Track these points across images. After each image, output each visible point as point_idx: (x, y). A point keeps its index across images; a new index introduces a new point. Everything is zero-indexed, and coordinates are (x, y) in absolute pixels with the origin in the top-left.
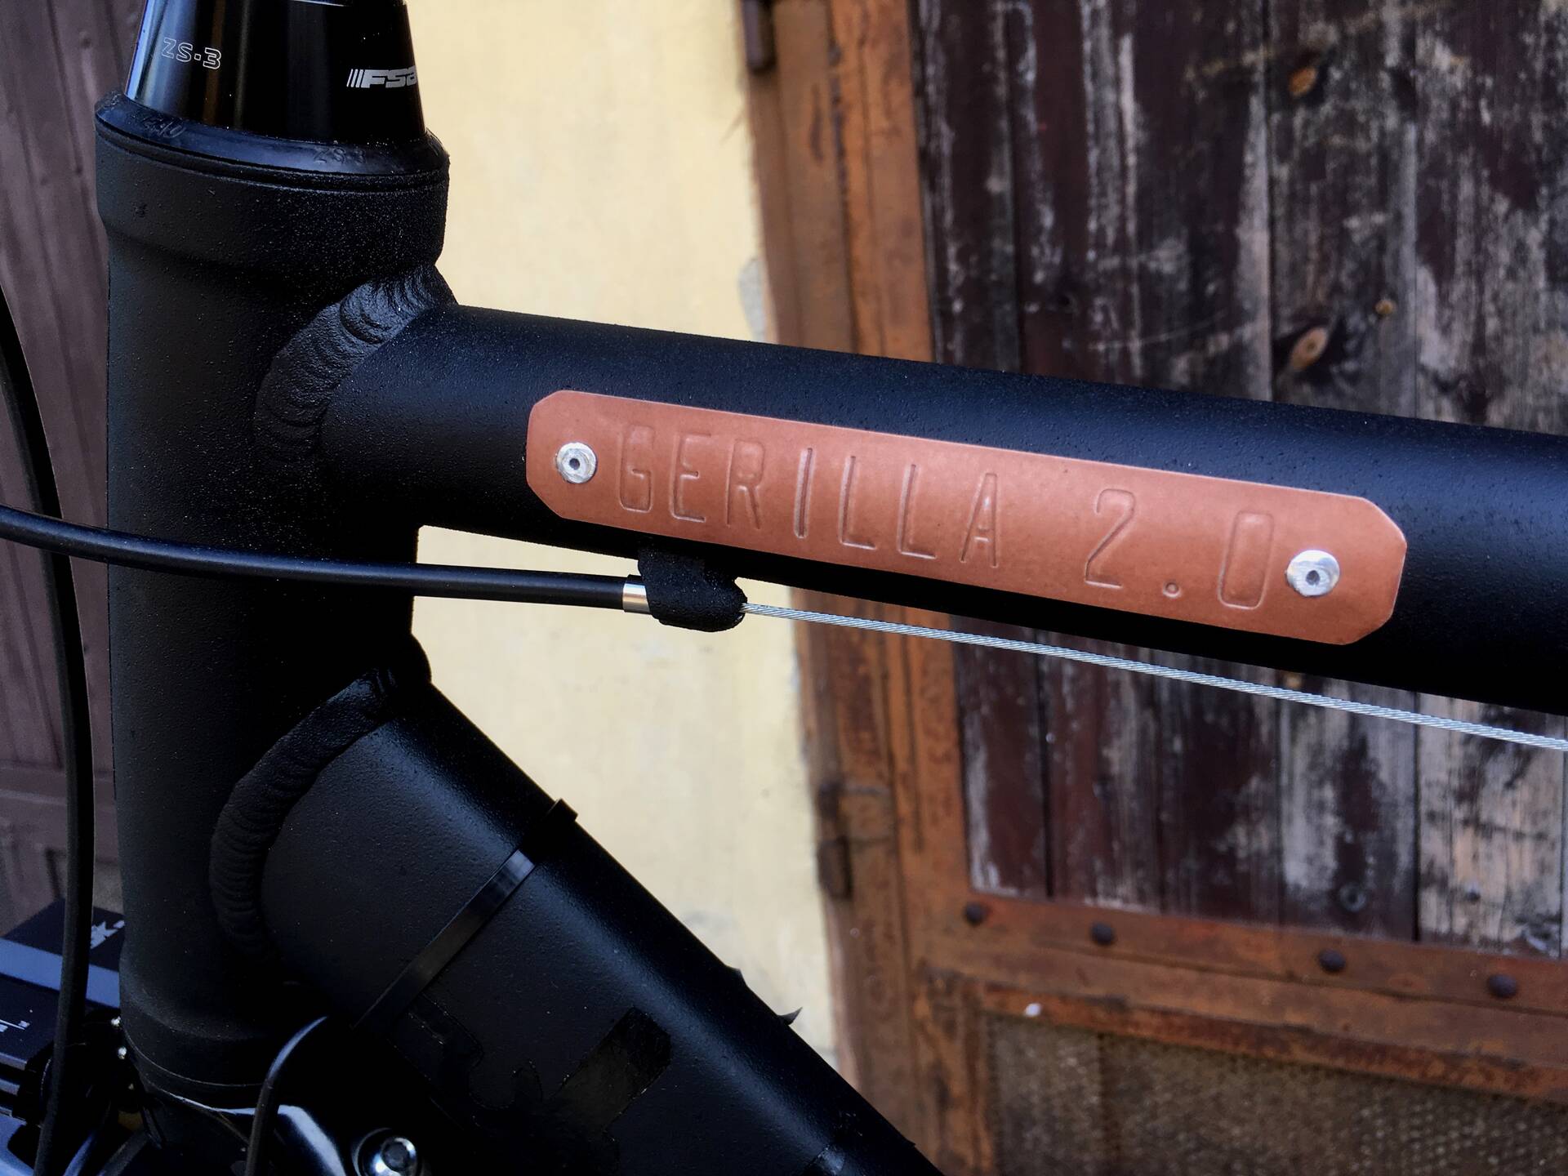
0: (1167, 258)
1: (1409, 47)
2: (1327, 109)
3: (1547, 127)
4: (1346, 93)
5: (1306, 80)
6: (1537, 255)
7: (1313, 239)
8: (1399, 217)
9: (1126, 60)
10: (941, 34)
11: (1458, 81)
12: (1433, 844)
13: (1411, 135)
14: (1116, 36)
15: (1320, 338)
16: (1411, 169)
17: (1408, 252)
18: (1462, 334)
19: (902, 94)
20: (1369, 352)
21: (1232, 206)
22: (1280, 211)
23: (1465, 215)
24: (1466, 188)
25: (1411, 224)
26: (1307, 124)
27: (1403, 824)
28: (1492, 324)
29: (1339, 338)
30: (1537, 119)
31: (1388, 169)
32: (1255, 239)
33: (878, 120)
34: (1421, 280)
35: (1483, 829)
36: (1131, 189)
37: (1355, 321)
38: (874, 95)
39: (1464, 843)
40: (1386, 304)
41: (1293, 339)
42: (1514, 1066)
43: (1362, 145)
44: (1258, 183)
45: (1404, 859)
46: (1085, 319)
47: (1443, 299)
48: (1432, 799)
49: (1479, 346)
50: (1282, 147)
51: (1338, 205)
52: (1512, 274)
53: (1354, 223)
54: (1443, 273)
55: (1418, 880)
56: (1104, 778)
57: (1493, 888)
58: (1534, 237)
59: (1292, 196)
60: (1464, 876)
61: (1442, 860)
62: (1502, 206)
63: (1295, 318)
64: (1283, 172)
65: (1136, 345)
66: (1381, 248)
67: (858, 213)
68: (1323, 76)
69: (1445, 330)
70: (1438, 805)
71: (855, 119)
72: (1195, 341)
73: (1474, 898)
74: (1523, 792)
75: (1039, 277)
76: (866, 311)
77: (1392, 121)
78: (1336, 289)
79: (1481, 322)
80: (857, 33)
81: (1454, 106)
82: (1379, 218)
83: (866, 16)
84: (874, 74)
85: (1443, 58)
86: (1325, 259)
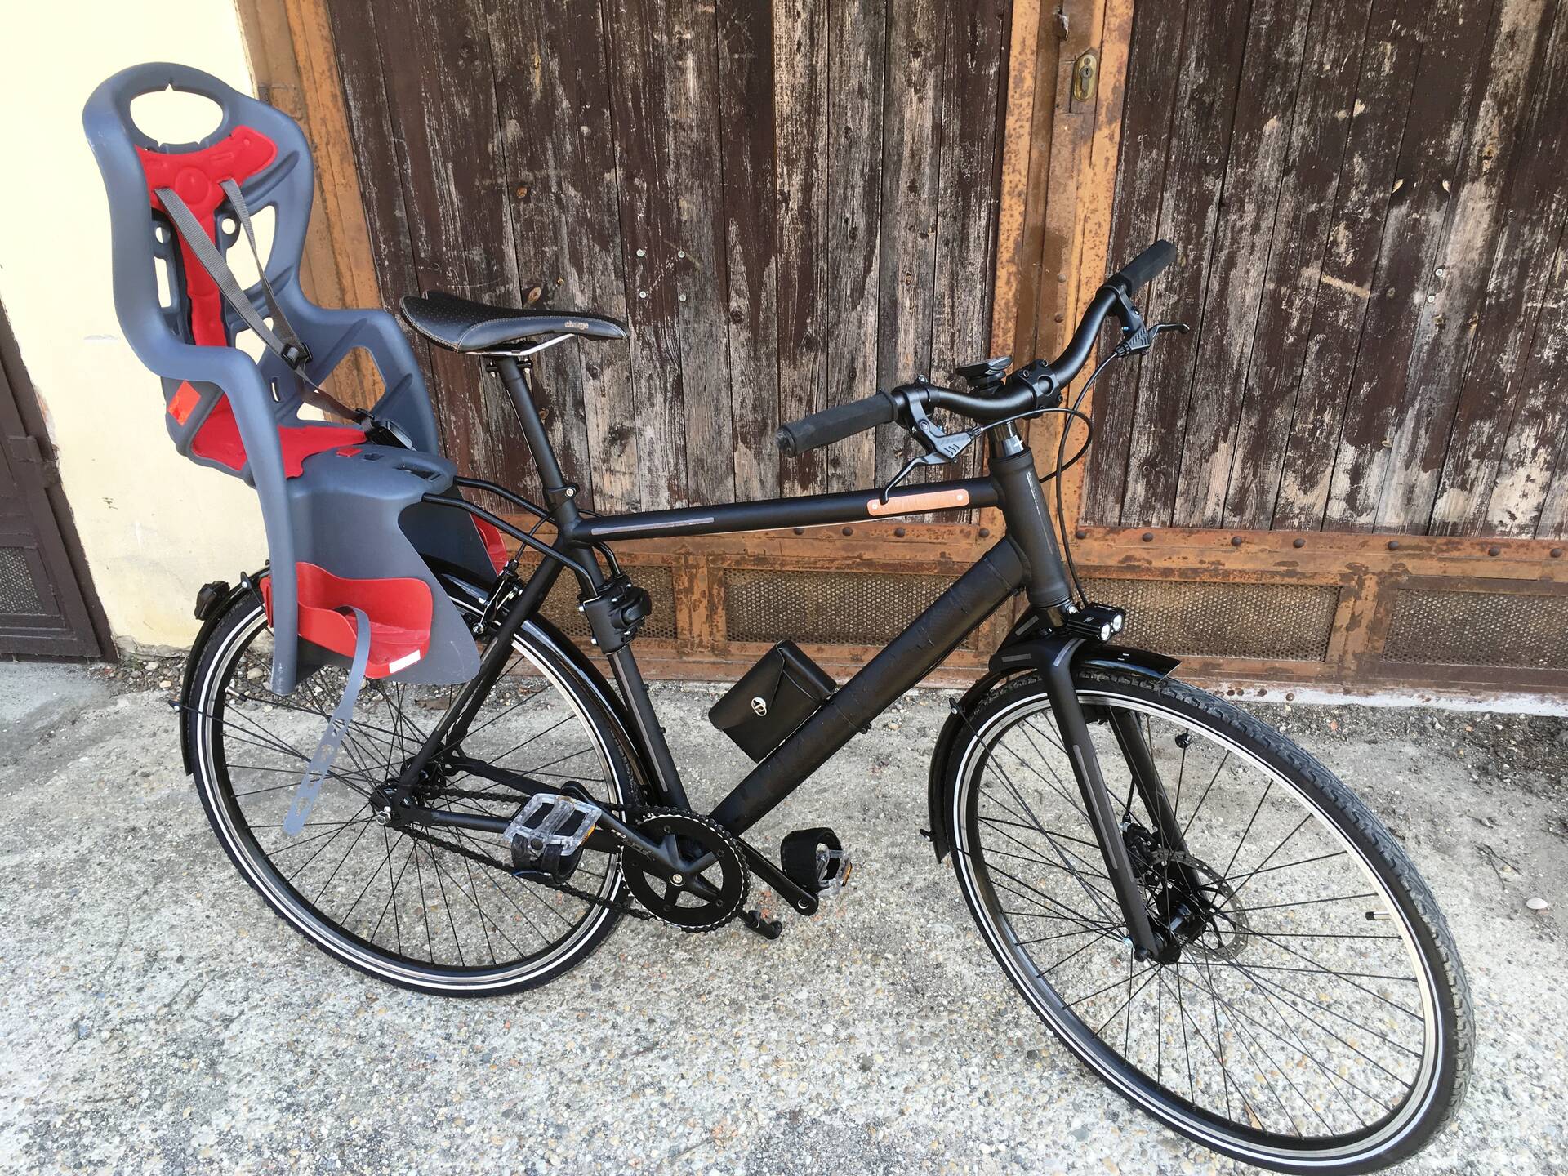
0: (476, 254)
1: (560, 186)
2: (531, 204)
3: (610, 221)
4: (538, 200)
5: (523, 193)
6: (611, 267)
7: (532, 253)
8: (562, 248)
9: (450, 172)
10: (365, 145)
11: (578, 200)
12: (596, 479)
13: (564, 219)
14: (445, 162)
15: (538, 291)
16: (565, 231)
17: (567, 262)
18: (588, 294)
19: (351, 170)
20: (557, 298)
21: (500, 237)
22: (518, 241)
23: (585, 250)
24: (585, 241)
25: (567, 251)
26: (525, 210)
27: (586, 472)
28: (598, 291)
29: (545, 291)
30: (606, 218)
31: (557, 232)
32: (510, 251)
33: (339, 179)
34: (573, 272)
35: (613, 472)
36: (458, 224)
37: (550, 286)
38: (336, 168)
39: (607, 477)
40: (561, 280)
41: (529, 290)
42: (630, 555)
43: (546, 220)
44: (509, 229)
45: (587, 485)
46: (445, 275)
47: (581, 280)
48: (594, 462)
49: (594, 299)
50: (517, 217)
51: (540, 243)
52: (603, 273)
53: (546, 249)
54: (580, 271)
55: (592, 493)
56: (473, 462)
57: (618, 493)
58: (609, 261)
59: (522, 236)
60: (607, 489)
61: (600, 484)
62: (597, 249)
63: (528, 283)
64: (518, 226)
65: (467, 287)
66: (557, 260)
67: (333, 219)
68: (529, 192)
69: (583, 292)
70: (597, 465)
71: (327, 177)
72: (491, 289)
73: (612, 497)
74: (624, 458)
75: (423, 255)
76: (342, 262)
77: (556, 213)
78: (542, 273)
79: (594, 289)
80: (325, 140)
81: (578, 211)
82: (555, 248)
83: (328, 132)
84: (335, 159)
85: (572, 192)
86: (537, 261)
